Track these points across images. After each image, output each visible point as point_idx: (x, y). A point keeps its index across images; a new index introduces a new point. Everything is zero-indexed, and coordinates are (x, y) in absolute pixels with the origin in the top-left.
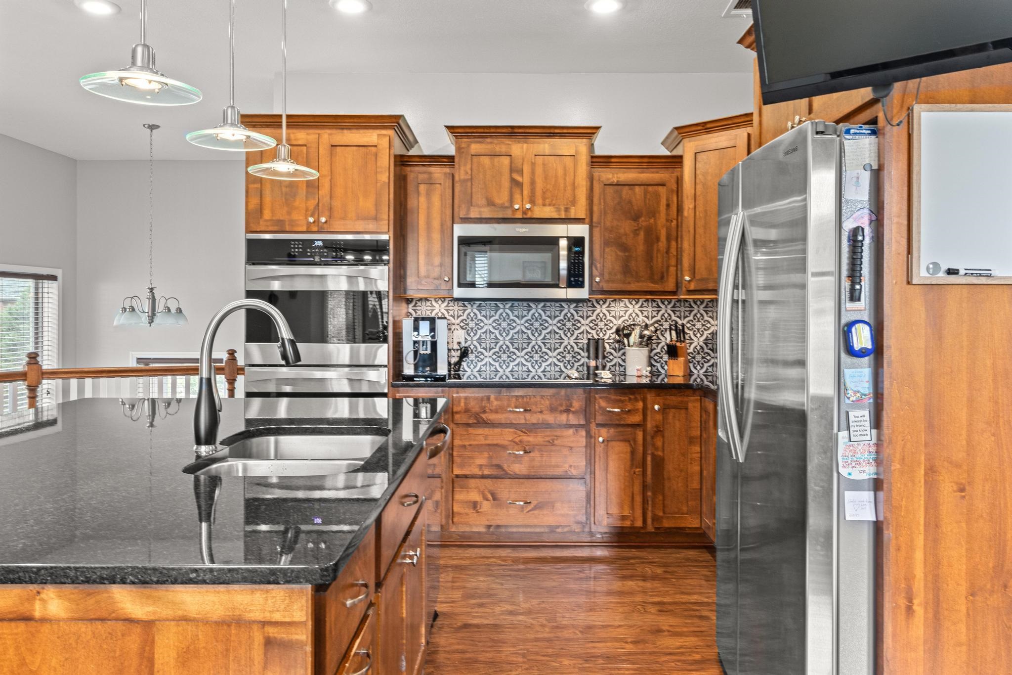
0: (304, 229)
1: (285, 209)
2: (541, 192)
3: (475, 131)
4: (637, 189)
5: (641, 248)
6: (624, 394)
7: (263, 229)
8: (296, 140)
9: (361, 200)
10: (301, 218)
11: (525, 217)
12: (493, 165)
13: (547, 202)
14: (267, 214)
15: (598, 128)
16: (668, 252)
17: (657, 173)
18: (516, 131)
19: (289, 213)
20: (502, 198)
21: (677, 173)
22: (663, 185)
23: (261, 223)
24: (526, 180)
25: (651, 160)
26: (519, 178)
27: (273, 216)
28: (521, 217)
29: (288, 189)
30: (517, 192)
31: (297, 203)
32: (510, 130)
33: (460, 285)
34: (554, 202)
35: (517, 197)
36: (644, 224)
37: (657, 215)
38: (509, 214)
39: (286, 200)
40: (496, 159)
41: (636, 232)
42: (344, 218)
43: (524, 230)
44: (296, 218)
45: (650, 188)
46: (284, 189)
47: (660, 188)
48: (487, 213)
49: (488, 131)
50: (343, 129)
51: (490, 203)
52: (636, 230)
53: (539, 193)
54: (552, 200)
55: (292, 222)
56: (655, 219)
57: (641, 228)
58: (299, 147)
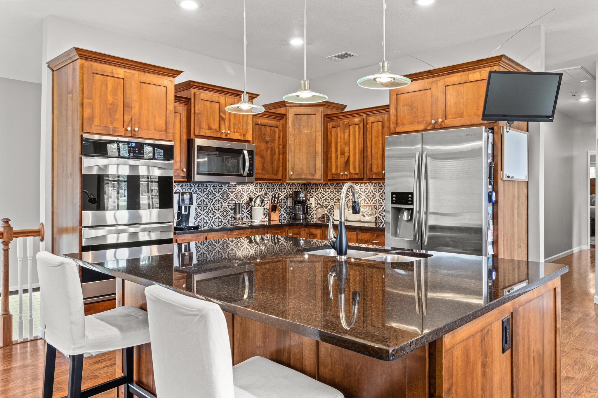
0: (123, 134)
1: (109, 120)
2: (233, 125)
3: (204, 86)
4: (268, 128)
5: (269, 157)
6: (277, 229)
7: (94, 131)
8: (117, 74)
9: (157, 119)
10: (120, 127)
11: (226, 137)
12: (211, 107)
13: (236, 130)
14: (97, 121)
15: (258, 95)
16: (279, 160)
17: (274, 121)
18: (223, 90)
19: (112, 122)
20: (215, 126)
21: (282, 122)
22: (277, 127)
23: (93, 127)
24: (227, 118)
25: (274, 115)
26: (224, 116)
27: (101, 123)
28: (224, 137)
29: (111, 106)
30: (222, 123)
31: (117, 117)
32: (220, 89)
33: (198, 174)
34: (238, 131)
35: (223, 126)
36: (270, 145)
37: (275, 142)
38: (218, 135)
39: (110, 113)
40: (213, 104)
41: (267, 149)
42: (148, 129)
43: (228, 144)
44: (117, 127)
45: (272, 128)
46: (108, 106)
47: (276, 128)
48: (209, 133)
49: (210, 87)
50: (145, 72)
51: (210, 128)
52: (267, 148)
53: (232, 125)
54: (238, 130)
55: (114, 130)
56: (274, 144)
57: (268, 148)
58: (118, 79)
